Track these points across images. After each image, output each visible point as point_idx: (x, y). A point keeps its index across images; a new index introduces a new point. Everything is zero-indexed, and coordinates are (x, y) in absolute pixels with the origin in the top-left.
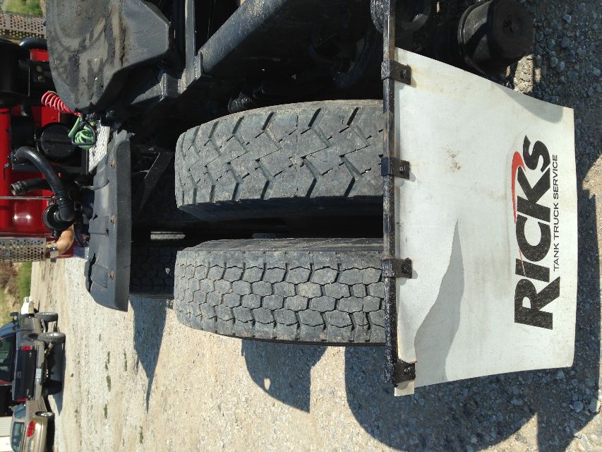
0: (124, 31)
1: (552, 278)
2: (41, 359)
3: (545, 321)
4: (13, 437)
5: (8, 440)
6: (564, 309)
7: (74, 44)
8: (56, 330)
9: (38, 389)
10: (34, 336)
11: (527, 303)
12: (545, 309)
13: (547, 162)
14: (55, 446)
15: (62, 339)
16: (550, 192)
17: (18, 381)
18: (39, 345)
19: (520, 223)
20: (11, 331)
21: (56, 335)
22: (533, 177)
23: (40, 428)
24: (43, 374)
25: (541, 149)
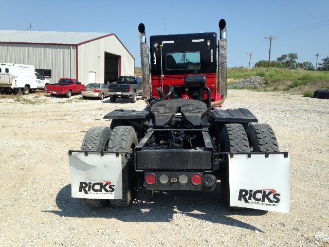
0: (163, 116)
1: (88, 192)
2: (125, 94)
3: (80, 191)
4: (94, 84)
5: (94, 82)
6: (82, 195)
7: (167, 106)
8: (138, 99)
9: (113, 93)
10: (135, 91)
11: (84, 185)
12: (83, 191)
13: (111, 191)
14: (89, 101)
15: (133, 102)
16: (105, 192)
17: (117, 85)
18: (131, 93)
19: (98, 184)
20: (138, 82)
21: (135, 99)
22: (107, 187)
23: (97, 94)
24: (118, 95)
25: (113, 190)
